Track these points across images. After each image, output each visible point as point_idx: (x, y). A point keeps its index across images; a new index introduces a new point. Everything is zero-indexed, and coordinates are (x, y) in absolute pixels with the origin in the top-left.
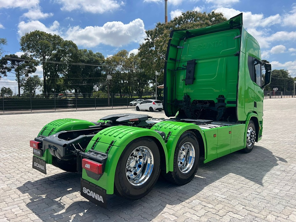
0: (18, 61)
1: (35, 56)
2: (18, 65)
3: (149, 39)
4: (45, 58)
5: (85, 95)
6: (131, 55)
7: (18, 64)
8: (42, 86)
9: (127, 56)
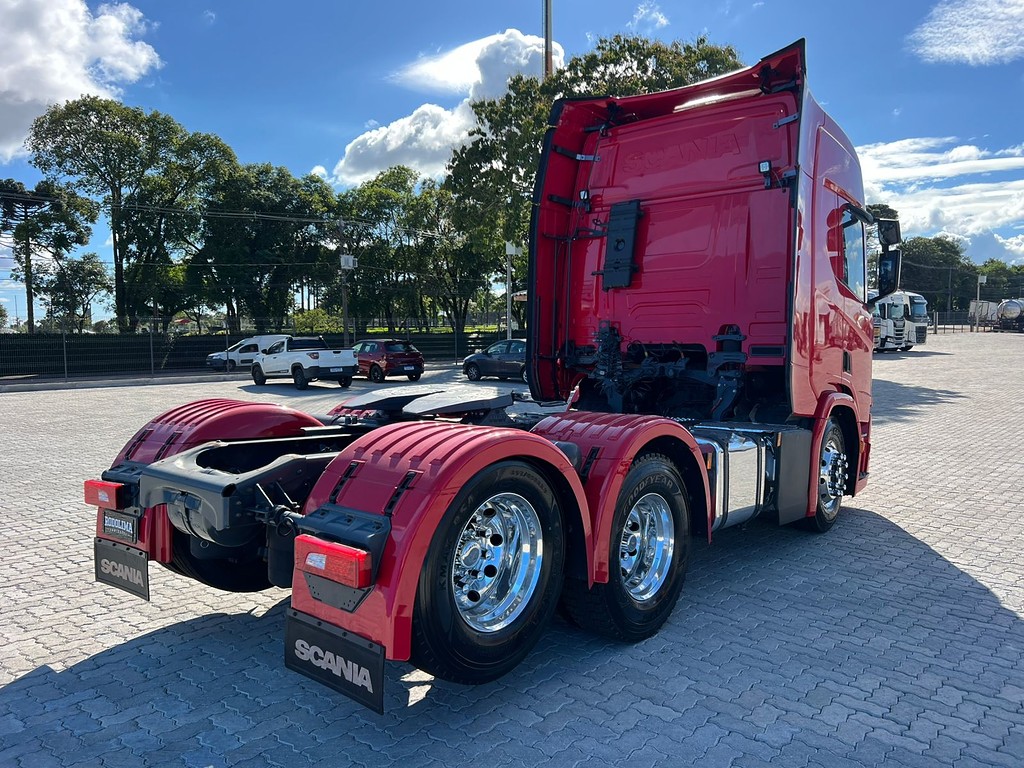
0: (27, 204)
1: (85, 186)
2: (26, 216)
3: (482, 130)
4: (120, 195)
5: (261, 323)
6: (424, 183)
7: (26, 212)
8: (111, 292)
9: (410, 190)
